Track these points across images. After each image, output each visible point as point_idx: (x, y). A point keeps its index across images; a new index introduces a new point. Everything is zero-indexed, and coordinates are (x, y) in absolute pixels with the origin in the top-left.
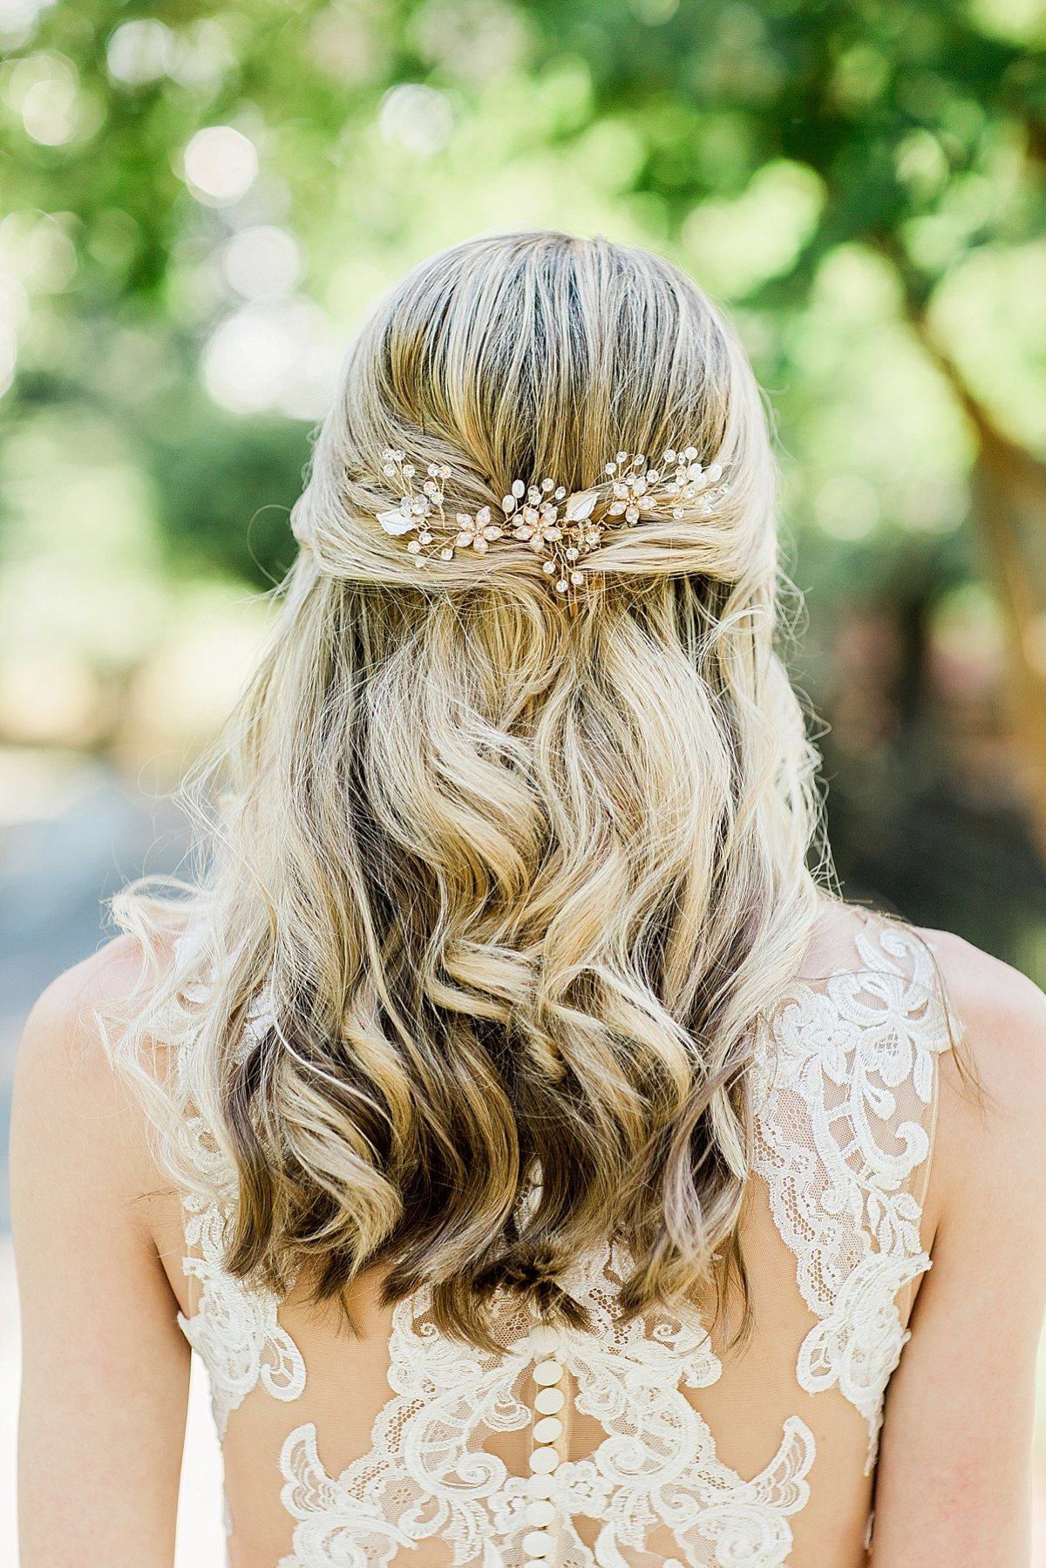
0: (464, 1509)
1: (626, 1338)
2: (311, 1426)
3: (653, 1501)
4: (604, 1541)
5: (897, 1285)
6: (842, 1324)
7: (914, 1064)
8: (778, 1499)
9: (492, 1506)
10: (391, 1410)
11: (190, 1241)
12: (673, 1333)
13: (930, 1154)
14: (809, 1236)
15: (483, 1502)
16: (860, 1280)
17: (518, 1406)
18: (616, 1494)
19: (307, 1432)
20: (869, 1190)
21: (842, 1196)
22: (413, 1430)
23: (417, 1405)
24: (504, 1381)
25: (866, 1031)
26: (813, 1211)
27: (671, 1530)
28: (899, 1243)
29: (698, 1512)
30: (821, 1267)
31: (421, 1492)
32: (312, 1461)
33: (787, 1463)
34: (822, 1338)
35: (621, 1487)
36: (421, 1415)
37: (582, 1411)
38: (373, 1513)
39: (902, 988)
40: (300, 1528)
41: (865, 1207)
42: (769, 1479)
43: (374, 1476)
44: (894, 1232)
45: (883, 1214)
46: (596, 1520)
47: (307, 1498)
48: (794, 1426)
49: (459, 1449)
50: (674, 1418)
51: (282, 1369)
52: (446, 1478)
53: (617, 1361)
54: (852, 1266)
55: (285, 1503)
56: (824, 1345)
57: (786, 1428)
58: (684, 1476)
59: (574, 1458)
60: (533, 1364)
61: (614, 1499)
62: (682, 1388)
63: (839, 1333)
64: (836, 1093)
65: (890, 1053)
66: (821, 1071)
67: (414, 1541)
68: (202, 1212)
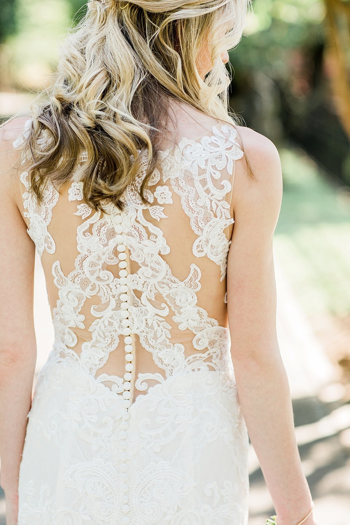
0: (103, 287)
1: (143, 239)
2: (58, 261)
3: (156, 286)
4: (143, 297)
5: (224, 227)
6: (206, 238)
7: (227, 163)
8: (192, 287)
9: (111, 286)
10: (79, 258)
11: (25, 208)
12: (155, 238)
13: (232, 190)
14: (194, 212)
15: (108, 285)
16: (211, 225)
17: (114, 258)
18: (145, 284)
19: (57, 263)
20: (212, 199)
21: (203, 201)
22: (86, 264)
23: (86, 256)
24: (110, 250)
25: (212, 154)
26: (194, 205)
27: (162, 295)
28: (223, 215)
29: (169, 290)
30: (198, 221)
31: (91, 282)
32: (60, 272)
33: (193, 277)
34: (200, 242)
35: (146, 282)
36: (88, 259)
37: (132, 260)
38: (78, 288)
39: (224, 142)
40: (60, 291)
41: (211, 204)
42: (188, 281)
43: (77, 276)
44: (221, 212)
45: (217, 206)
46: (140, 291)
47: (60, 282)
48: (193, 266)
49: (100, 269)
50: (159, 262)
51: (50, 245)
52: (97, 278)
53: (141, 246)
54: (208, 221)
55: (55, 284)
56: (200, 244)
57: (191, 267)
58: (164, 279)
59: (132, 273)
60: (117, 245)
61: (145, 285)
62: (160, 254)
63: (206, 240)
64: (202, 172)
65: (219, 160)
66: (197, 165)
67: (90, 296)
68: (27, 199)
